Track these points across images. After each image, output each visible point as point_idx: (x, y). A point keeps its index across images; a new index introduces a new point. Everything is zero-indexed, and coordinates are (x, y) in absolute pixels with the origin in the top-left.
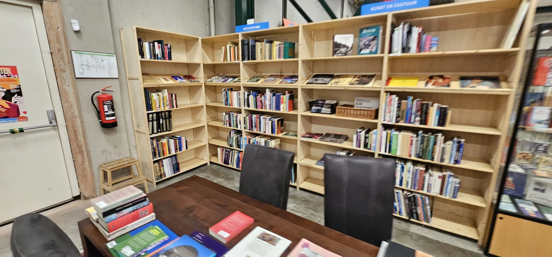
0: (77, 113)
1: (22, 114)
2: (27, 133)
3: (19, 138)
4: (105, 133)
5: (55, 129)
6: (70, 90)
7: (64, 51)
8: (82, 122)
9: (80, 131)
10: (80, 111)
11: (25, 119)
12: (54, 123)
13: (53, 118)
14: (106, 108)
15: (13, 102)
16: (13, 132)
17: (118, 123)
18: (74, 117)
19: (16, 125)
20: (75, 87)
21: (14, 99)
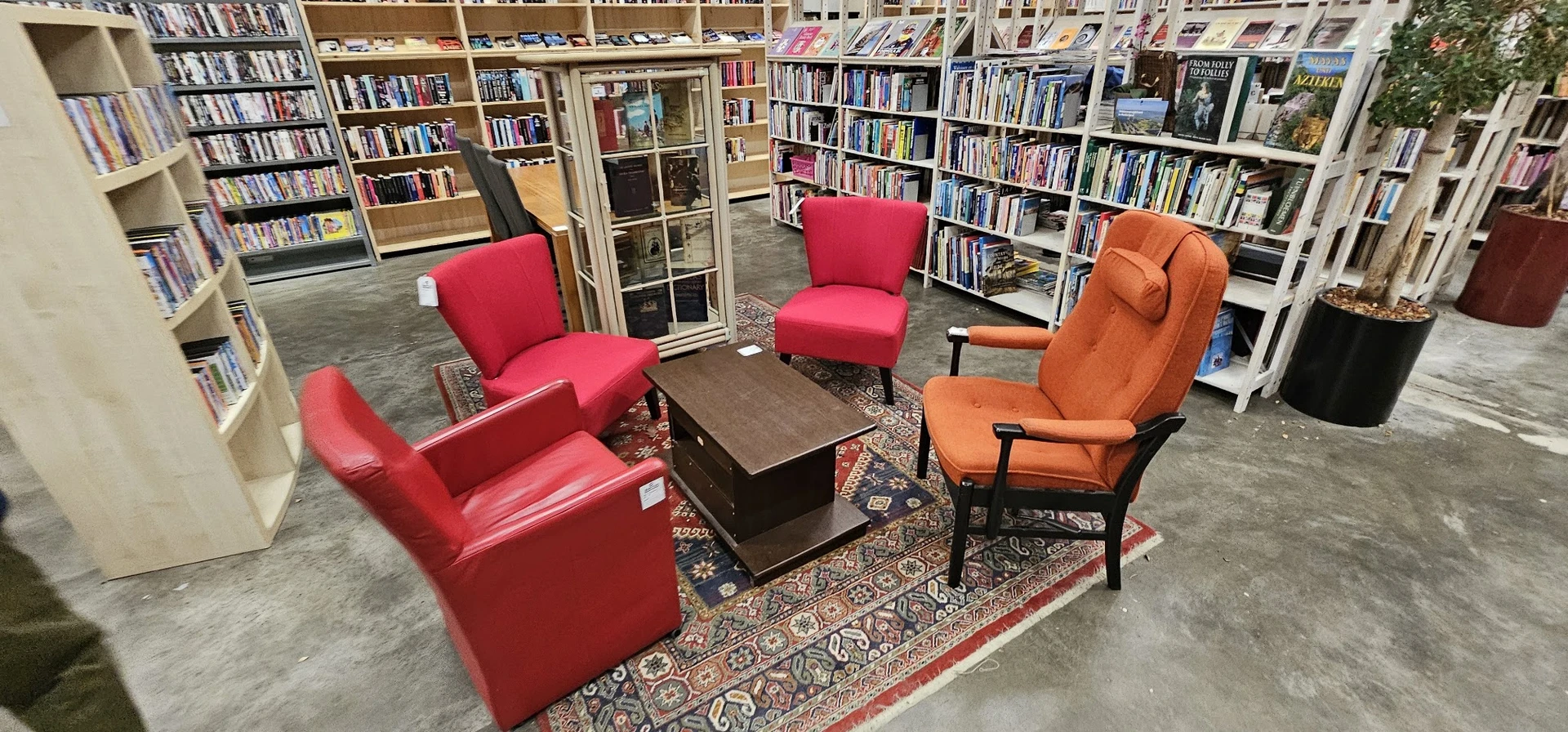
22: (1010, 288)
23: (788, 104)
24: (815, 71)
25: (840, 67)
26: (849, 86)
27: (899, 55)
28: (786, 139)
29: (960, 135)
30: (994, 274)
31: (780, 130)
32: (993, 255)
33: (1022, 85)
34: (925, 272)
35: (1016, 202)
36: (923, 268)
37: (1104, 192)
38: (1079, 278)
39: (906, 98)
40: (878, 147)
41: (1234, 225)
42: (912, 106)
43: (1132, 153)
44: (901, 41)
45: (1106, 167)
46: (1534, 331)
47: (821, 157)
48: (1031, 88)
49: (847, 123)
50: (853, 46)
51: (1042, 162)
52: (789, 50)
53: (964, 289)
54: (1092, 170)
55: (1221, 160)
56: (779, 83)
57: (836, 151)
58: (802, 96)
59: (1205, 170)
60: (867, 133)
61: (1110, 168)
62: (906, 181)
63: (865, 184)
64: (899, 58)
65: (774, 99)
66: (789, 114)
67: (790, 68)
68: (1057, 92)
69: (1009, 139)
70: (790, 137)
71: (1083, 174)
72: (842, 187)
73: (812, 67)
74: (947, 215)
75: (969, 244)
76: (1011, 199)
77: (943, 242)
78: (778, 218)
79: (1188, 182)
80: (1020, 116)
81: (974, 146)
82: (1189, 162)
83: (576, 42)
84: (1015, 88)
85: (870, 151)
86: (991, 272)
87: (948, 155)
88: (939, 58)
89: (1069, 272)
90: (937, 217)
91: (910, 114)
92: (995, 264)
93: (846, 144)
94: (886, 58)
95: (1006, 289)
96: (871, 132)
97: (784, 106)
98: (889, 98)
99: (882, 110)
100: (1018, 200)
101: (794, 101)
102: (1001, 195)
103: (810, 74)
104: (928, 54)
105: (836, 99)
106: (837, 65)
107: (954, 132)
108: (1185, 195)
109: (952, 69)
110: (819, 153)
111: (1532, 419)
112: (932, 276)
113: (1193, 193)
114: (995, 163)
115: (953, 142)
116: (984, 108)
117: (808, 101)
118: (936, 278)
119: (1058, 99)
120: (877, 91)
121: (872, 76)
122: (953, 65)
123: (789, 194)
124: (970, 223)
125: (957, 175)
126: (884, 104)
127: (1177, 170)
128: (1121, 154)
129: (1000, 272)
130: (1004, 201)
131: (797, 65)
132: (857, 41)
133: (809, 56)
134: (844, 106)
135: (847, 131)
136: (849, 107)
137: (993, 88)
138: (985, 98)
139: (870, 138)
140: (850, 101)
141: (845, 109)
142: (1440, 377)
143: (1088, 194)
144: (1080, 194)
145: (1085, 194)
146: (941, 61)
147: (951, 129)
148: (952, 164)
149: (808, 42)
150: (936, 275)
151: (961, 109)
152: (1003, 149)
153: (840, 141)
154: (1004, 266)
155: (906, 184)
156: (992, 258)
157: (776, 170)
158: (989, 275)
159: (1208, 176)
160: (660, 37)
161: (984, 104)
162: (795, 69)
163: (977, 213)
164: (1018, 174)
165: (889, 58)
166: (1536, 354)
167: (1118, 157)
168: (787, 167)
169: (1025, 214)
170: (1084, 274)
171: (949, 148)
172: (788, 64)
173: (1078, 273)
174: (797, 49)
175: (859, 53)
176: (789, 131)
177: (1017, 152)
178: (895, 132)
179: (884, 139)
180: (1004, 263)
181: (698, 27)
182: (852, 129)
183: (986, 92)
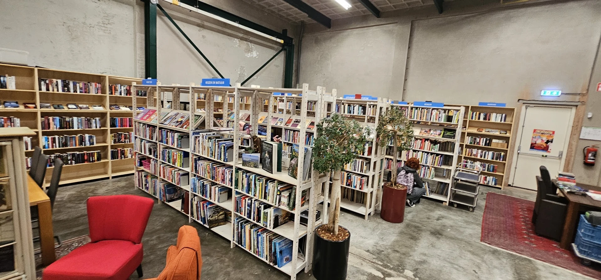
0: (573, 155)
1: (549, 150)
2: (548, 158)
3: (544, 159)
4: (585, 168)
5: (559, 159)
6: (574, 143)
7: (579, 126)
8: (574, 159)
9: (571, 163)
10: (575, 153)
11: (549, 152)
12: (560, 157)
13: (561, 154)
14: (590, 155)
15: (548, 145)
16: (543, 156)
17: (595, 165)
18: (571, 156)
19: (545, 153)
20: (577, 142)
21: (549, 144)
22: (222, 223)
23: (141, 139)
24: (150, 128)
25: (158, 127)
26: (161, 135)
27: (176, 126)
28: (140, 153)
29: (197, 160)
30: (214, 218)
31: (138, 149)
32: (212, 210)
33: (214, 144)
34: (189, 215)
35: (217, 189)
36: (188, 214)
37: (242, 189)
38: (238, 222)
39: (179, 143)
40: (171, 161)
41: (280, 205)
42: (182, 146)
43: (248, 174)
44: (179, 121)
45: (241, 179)
46: (399, 224)
47: (152, 162)
48: (217, 146)
49: (161, 150)
50: (163, 120)
51: (223, 174)
52: (142, 118)
53: (202, 224)
54: (238, 179)
55: (273, 180)
56: (138, 130)
57: (157, 160)
58: (146, 137)
59: (269, 184)
60: (168, 155)
61: (243, 179)
62: (181, 176)
63: (168, 175)
64: (176, 128)
65: (136, 136)
66: (141, 143)
67: (141, 125)
68: (224, 149)
69: (212, 164)
70: (141, 152)
71: (235, 180)
72: (160, 176)
73: (149, 126)
74: (196, 192)
75: (203, 205)
76: (215, 187)
77: (195, 203)
78: (138, 186)
79: (266, 187)
80: (215, 156)
81: (202, 164)
82: (264, 180)
83: (27, 106)
84: (212, 145)
85: (169, 162)
86: (212, 217)
87: (194, 168)
88: (188, 130)
89: (235, 220)
90: (192, 192)
91: (181, 149)
92: (214, 213)
93: (161, 158)
94: (172, 127)
95: (220, 224)
96: (169, 154)
97: (140, 139)
98: (174, 142)
99: (172, 147)
100: (217, 188)
101: (143, 138)
102: (212, 186)
103: (148, 128)
104: (185, 128)
105: (157, 139)
106: (156, 126)
107: (195, 159)
108: (265, 193)
109: (193, 135)
110: (151, 160)
111: (391, 269)
112: (192, 217)
113: (267, 191)
114: (209, 173)
115: (195, 162)
116: (204, 151)
117: (148, 139)
118: (193, 218)
119: (225, 151)
120: (170, 139)
121: (168, 133)
122: (193, 133)
123: (142, 176)
124: (203, 196)
125: (198, 176)
126: (173, 144)
127: (261, 182)
128: (245, 174)
129: (216, 217)
130: (213, 187)
131: (144, 124)
132: (165, 118)
133: (148, 122)
134: (160, 143)
135: (161, 153)
136: (161, 143)
137: (206, 144)
138: (204, 147)
139: (169, 157)
140: (162, 141)
141: (160, 144)
142: (368, 251)
143: (237, 189)
144: (235, 188)
145: (236, 188)
146: (189, 131)
147: (195, 157)
148: (195, 171)
149: (150, 115)
150: (193, 217)
151: (197, 150)
152: (211, 168)
153: (158, 157)
154: (219, 214)
155: (181, 177)
156: (212, 211)
157: (137, 165)
158: (211, 219)
159: (270, 185)
160: (85, 106)
161: (204, 149)
162: (143, 125)
163: (205, 192)
164: (216, 178)
165: (173, 127)
166: (398, 236)
167: (244, 175)
168: (141, 165)
169: (220, 194)
170: (240, 221)
171: (194, 165)
172: (141, 123)
173: (238, 221)
174: (145, 118)
175: (165, 123)
176: (141, 150)
177: (215, 169)
178: (176, 156)
179: (173, 158)
180: (219, 212)
181: (108, 104)
182: (163, 152)
183: (204, 145)
